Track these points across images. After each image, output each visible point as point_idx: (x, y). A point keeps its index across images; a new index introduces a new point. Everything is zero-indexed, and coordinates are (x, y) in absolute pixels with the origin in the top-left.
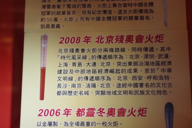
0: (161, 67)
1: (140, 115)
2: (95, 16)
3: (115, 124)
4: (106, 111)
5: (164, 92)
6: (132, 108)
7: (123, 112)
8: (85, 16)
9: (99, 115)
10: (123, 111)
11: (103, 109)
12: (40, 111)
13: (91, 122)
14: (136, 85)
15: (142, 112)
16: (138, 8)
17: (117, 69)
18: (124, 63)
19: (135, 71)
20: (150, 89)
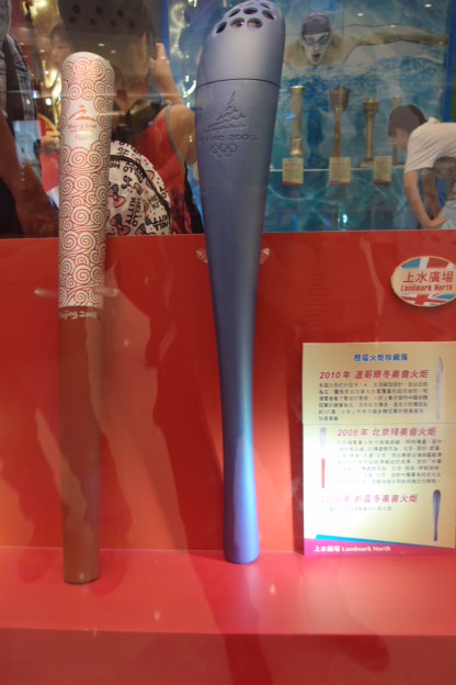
0: (432, 458)
1: (411, 500)
2: (372, 408)
3: (389, 508)
4: (381, 497)
5: (433, 481)
6: (405, 496)
8: (361, 409)
9: (375, 501)
10: (397, 497)
11: (379, 496)
13: (368, 507)
14: (408, 475)
15: (413, 498)
16: (413, 401)
17: (392, 460)
18: (398, 454)
19: (408, 462)
20: (421, 478)
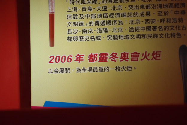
0: (174, 9)
1: (154, 59)
3: (129, 68)
4: (119, 56)
5: (178, 35)
6: (146, 52)
7: (137, 57)
9: (112, 60)
10: (137, 55)
11: (116, 54)
12: (50, 57)
13: (104, 67)
14: (149, 29)
15: (156, 55)
17: (129, 13)
18: (136, 6)
19: (148, 14)
20: (164, 32)
